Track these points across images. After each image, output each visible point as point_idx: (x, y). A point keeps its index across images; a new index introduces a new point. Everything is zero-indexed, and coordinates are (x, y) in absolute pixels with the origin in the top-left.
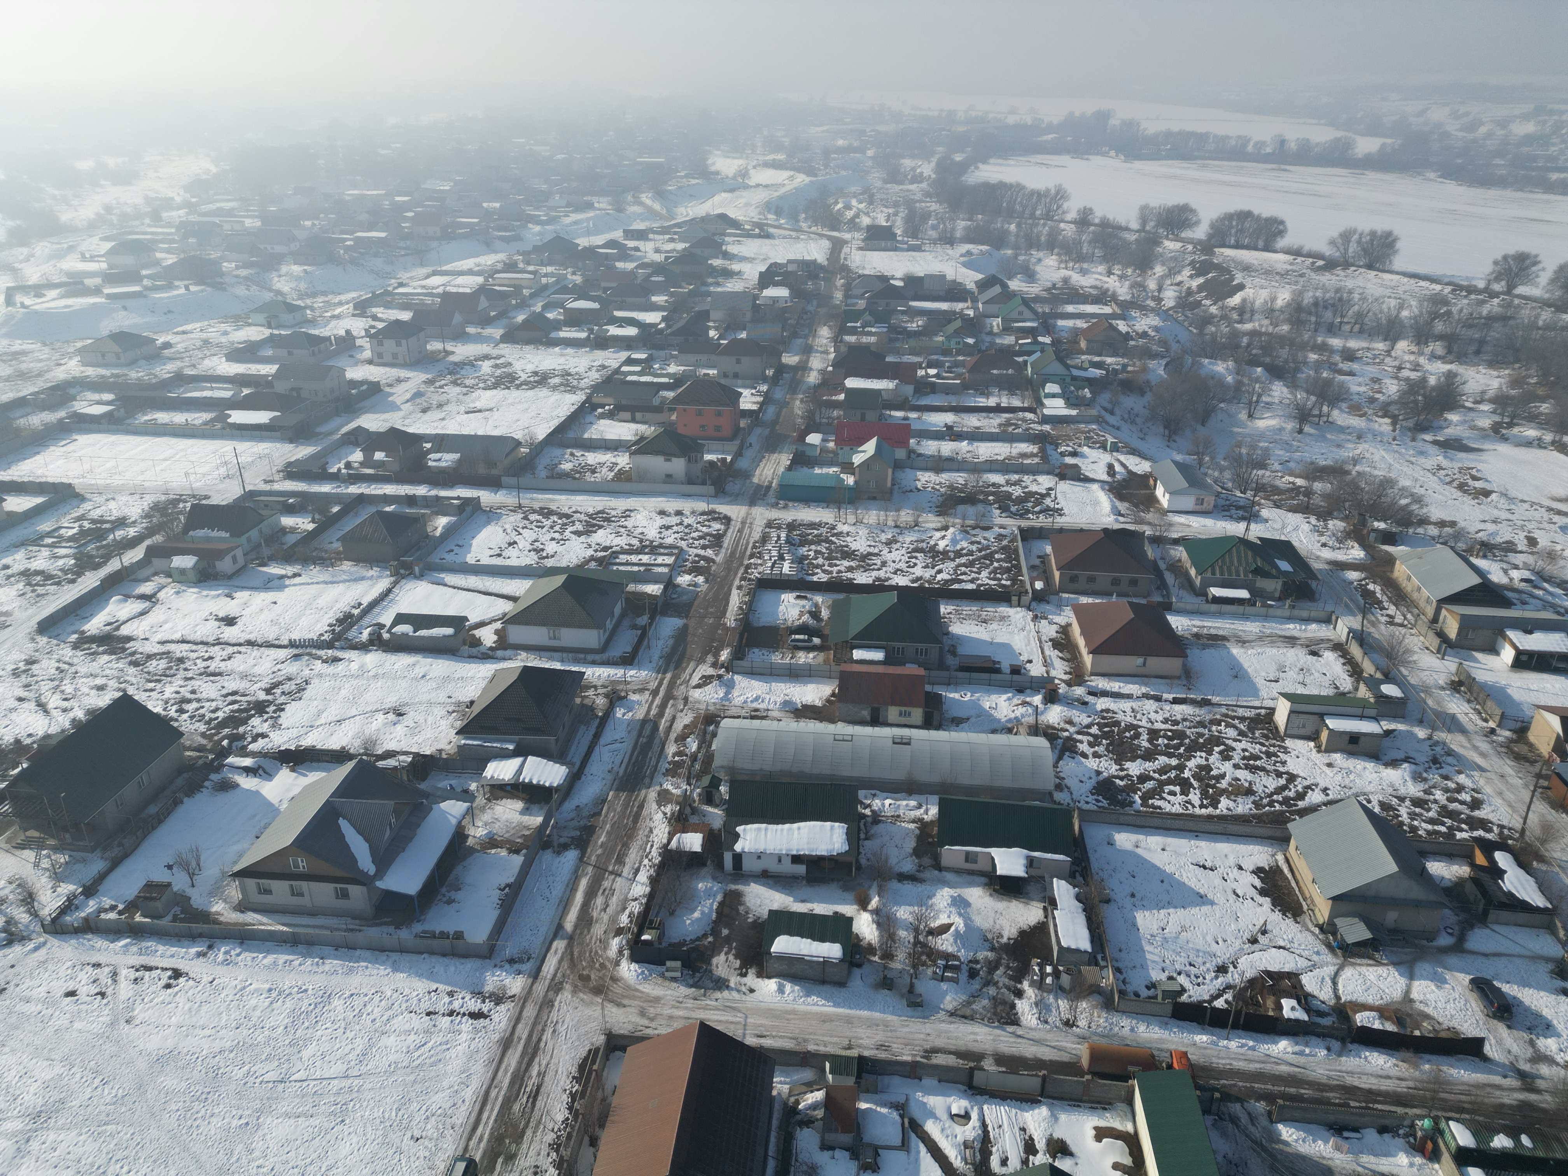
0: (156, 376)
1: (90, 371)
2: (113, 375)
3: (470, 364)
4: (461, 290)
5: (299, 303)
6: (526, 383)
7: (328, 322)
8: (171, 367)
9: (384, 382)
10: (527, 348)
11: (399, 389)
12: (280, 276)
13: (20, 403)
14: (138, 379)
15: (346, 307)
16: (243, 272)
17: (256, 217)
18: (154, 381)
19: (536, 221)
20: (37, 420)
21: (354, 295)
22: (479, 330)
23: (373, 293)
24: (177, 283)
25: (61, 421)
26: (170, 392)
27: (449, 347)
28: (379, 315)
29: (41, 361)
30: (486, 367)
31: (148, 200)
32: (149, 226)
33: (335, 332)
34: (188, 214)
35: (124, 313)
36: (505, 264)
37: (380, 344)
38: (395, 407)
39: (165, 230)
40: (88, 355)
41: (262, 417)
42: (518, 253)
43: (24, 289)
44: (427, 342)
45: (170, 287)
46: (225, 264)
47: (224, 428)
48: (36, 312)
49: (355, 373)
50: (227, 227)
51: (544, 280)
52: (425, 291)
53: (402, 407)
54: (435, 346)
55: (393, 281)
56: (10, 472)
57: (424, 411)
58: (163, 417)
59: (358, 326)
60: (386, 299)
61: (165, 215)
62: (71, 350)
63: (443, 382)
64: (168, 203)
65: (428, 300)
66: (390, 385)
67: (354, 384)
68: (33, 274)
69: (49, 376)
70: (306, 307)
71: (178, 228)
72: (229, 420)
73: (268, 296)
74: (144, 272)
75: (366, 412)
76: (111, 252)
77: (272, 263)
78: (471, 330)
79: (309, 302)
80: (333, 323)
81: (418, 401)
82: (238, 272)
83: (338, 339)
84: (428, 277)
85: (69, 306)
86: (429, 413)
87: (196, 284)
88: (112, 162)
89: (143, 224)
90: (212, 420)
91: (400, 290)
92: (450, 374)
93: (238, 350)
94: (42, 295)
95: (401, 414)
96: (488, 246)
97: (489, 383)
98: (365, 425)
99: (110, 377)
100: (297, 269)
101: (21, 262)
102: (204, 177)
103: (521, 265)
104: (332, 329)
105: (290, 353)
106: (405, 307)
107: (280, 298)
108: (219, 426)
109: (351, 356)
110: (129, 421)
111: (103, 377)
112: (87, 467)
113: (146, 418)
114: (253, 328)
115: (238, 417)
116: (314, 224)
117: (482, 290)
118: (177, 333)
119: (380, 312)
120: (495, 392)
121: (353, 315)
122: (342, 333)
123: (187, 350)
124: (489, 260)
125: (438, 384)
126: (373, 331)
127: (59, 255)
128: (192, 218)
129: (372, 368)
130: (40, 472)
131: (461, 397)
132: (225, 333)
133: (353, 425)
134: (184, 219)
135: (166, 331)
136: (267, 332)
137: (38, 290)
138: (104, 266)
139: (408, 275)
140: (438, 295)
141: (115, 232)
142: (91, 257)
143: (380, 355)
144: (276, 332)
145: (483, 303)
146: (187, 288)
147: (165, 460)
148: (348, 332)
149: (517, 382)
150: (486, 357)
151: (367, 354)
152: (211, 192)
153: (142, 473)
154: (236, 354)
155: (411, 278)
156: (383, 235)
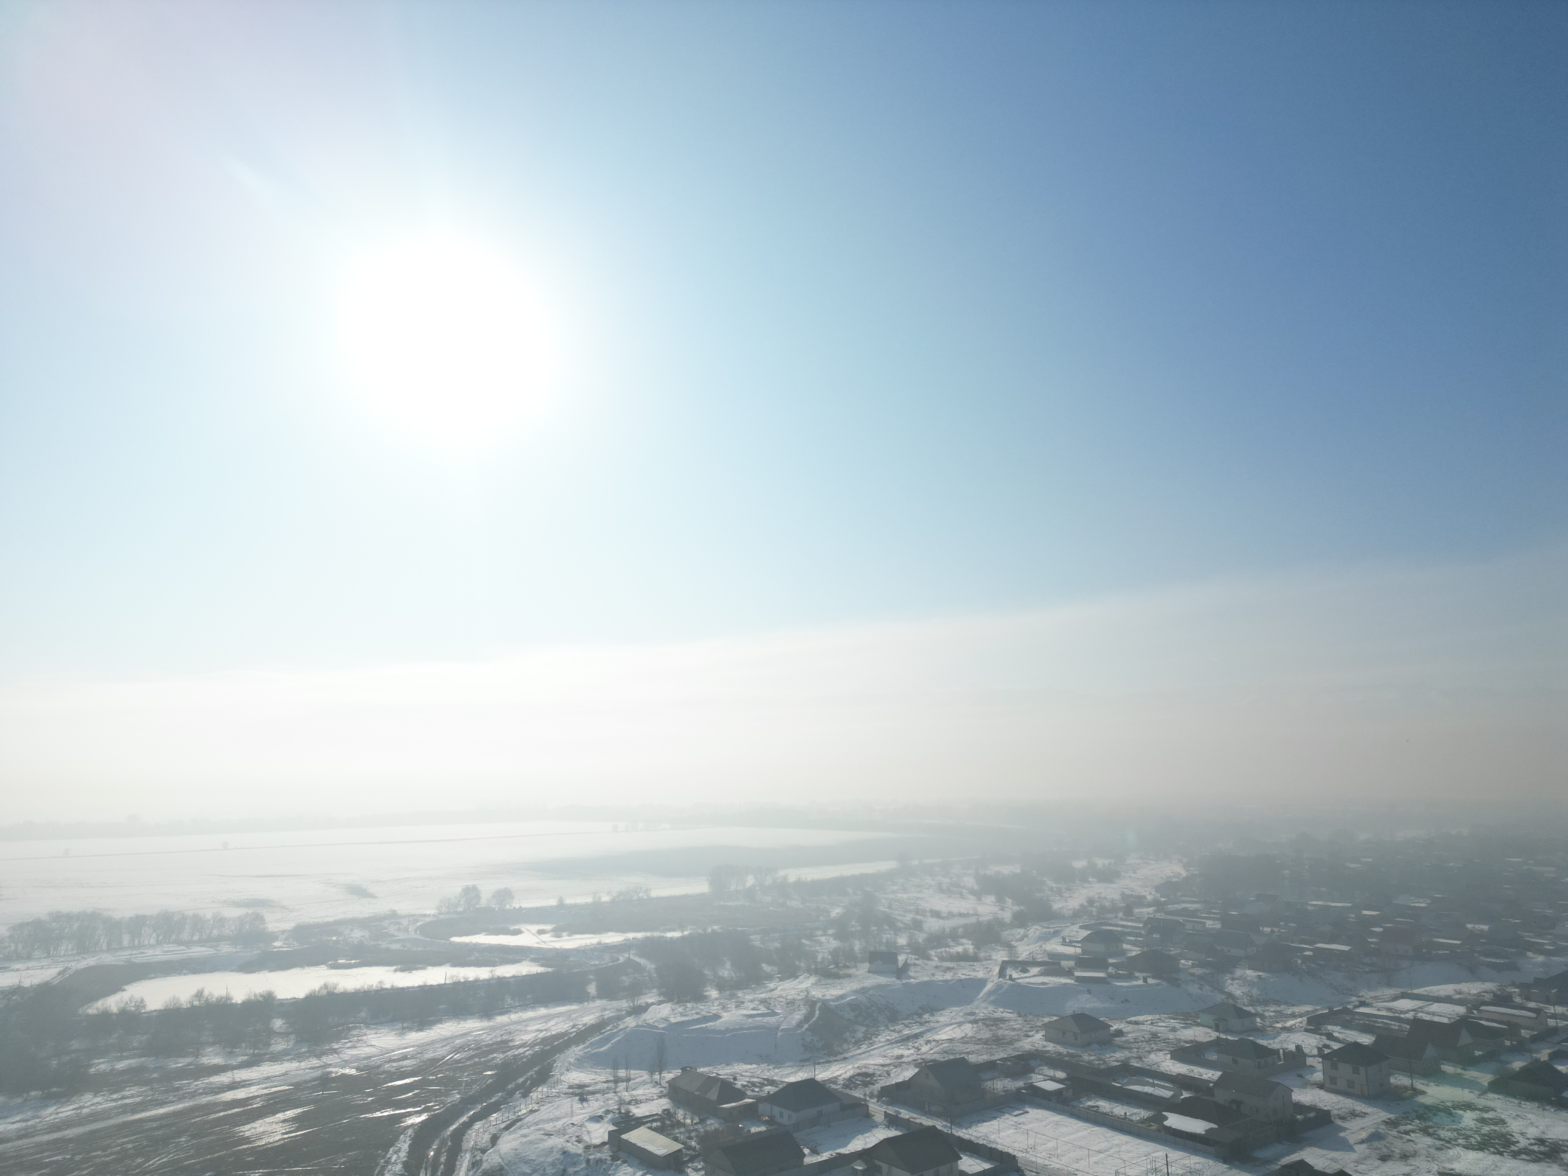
0: (1105, 1062)
1: (1051, 1047)
2: (1069, 1054)
3: (1448, 1111)
4: (1436, 1019)
5: (1250, 1009)
6: (1525, 1151)
7: (1278, 1034)
8: (1120, 1055)
9: (1336, 1112)
10: (1528, 1105)
11: (1353, 1125)
12: (1233, 979)
13: (990, 1066)
14: (1089, 1062)
15: (1299, 1020)
16: (1198, 971)
17: (1218, 919)
18: (1102, 1067)
19: (1541, 951)
20: (1001, 1085)
21: (1309, 1008)
22: (1459, 1071)
23: (1330, 1009)
24: (1137, 974)
25: (1019, 1090)
26: (1115, 1081)
27: (1419, 1085)
28: (1336, 1034)
29: (1014, 1030)
30: (1468, 1119)
31: (1124, 896)
32: (1122, 919)
33: (1285, 1046)
34: (1156, 911)
35: (1088, 996)
36: (1495, 995)
37: (1334, 1067)
38: (1345, 1146)
39: (1134, 924)
40: (1053, 1032)
41: (1197, 1126)
42: (1514, 984)
43: (1013, 963)
44: (1390, 1074)
45: (1130, 977)
46: (1182, 961)
47: (1159, 1131)
48: (1019, 985)
49: (1304, 1096)
50: (1189, 926)
51: (1551, 1022)
52: (1391, 1014)
53: (1356, 1147)
54: (1400, 1080)
55: (1354, 999)
56: (970, 1131)
57: (1384, 1159)
58: (1104, 1105)
59: (1310, 1043)
60: (1346, 1017)
61: (1136, 910)
62: (1039, 1024)
63: (1409, 1127)
64: (1140, 901)
65: (1395, 1026)
66: (1343, 1118)
67: (1300, 1108)
68: (1024, 952)
69: (1017, 1045)
70: (1256, 1015)
71: (1146, 923)
72: (1166, 1123)
73: (1219, 998)
74: (1111, 961)
75: (1311, 1145)
76: (1086, 939)
77: (1227, 965)
78: (1448, 1068)
79: (1259, 1009)
80: (1283, 1036)
81: (1376, 1144)
82: (1194, 971)
83: (1287, 1053)
84: (1395, 998)
85: (1046, 984)
86: (1390, 1164)
87: (1153, 977)
88: (1100, 862)
89: (1116, 917)
90: (1149, 1119)
91: (1362, 1010)
92: (1420, 1117)
93: (1183, 1049)
94: (1027, 971)
95: (1354, 1156)
96: (1473, 973)
97: (1473, 1141)
98: (1310, 1160)
99: (1066, 1056)
100: (1251, 974)
101: (1017, 940)
102: (1175, 880)
103: (1518, 1000)
104: (1281, 1042)
105: (1235, 1061)
106: (1366, 1029)
107: (1231, 1001)
108: (1154, 1127)
109: (1300, 1076)
110: (1075, 1103)
111: (1060, 1054)
112: (1031, 1142)
113: (1090, 1103)
114: (1201, 1028)
115: (1175, 1121)
116: (1272, 931)
117: (1462, 1023)
118: (1130, 1023)
119: (1337, 1031)
120: (1480, 1155)
121: (1306, 1030)
122: (1292, 1048)
123: (1136, 1041)
124: (1473, 988)
125: (1402, 1128)
126: (1326, 1051)
127: (1045, 938)
128: (1159, 915)
129: (1322, 1093)
130: (992, 1137)
131: (1432, 1150)
132: (1174, 1030)
133: (1295, 1157)
134: (1152, 916)
135: (1121, 1019)
136: (1214, 1035)
137: (1024, 966)
138: (1079, 950)
139: (1372, 994)
140: (1407, 1021)
141: (1093, 922)
142: (1070, 942)
143: (1333, 1080)
144: (1223, 1036)
145: (1465, 1038)
146: (1145, 980)
147: (1099, 1152)
148: (1299, 1048)
149: (1513, 1148)
150: (1468, 1106)
151: (1318, 1076)
152: (1179, 894)
153: (1077, 1161)
154: (1182, 1053)
155: (1376, 998)
156: (1346, 948)
